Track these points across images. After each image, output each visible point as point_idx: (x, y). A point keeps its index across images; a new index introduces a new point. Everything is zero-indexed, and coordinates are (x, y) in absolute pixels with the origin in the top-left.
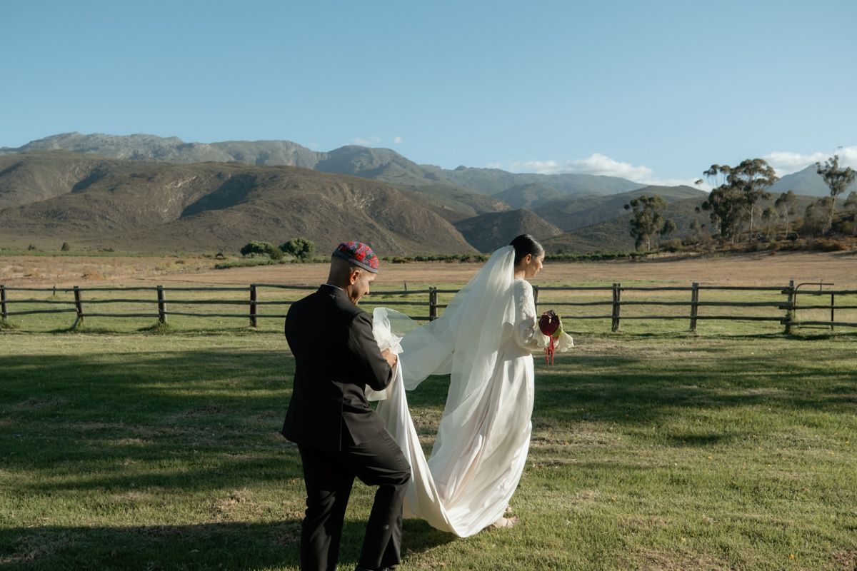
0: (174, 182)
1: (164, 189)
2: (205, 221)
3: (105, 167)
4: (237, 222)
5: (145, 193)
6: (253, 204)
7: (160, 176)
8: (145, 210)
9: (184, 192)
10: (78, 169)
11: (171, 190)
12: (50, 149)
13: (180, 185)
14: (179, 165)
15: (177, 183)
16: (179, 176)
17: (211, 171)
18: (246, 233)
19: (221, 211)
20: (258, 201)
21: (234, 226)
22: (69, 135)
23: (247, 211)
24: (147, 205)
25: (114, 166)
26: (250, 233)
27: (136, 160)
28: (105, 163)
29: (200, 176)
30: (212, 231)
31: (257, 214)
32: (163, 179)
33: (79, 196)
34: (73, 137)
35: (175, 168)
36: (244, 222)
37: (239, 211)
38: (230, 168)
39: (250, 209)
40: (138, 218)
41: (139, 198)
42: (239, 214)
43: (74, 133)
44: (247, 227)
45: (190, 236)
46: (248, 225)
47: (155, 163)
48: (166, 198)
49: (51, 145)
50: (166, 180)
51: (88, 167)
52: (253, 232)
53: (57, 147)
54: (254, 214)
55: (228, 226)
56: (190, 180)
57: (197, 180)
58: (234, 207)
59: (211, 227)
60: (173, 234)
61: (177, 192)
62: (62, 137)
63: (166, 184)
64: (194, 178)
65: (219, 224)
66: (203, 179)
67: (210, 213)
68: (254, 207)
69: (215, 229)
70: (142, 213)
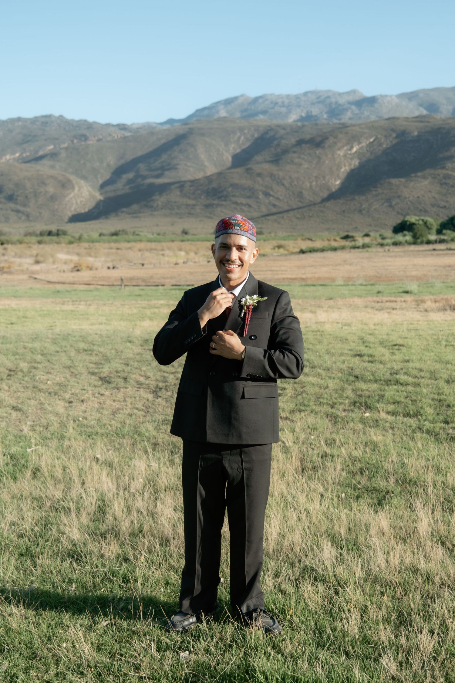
0: (349, 147)
1: (336, 156)
2: (383, 193)
3: (271, 134)
4: (423, 192)
5: (314, 162)
6: (443, 168)
7: (331, 140)
8: (314, 183)
9: (360, 159)
10: (242, 138)
11: (345, 156)
12: (216, 116)
13: (354, 150)
14: (354, 125)
15: (352, 148)
16: (354, 138)
17: (393, 130)
18: (433, 205)
19: (403, 180)
20: (449, 165)
21: (418, 197)
22: (236, 98)
23: (435, 178)
24: (316, 177)
25: (282, 132)
26: (439, 206)
27: (306, 123)
28: (272, 129)
29: (379, 136)
30: (391, 206)
31: (448, 181)
32: (335, 143)
33: (239, 170)
34: (240, 101)
35: (349, 128)
36: (430, 192)
37: (424, 177)
38: (417, 124)
39: (439, 175)
40: (306, 193)
41: (308, 168)
42: (426, 182)
43: (242, 96)
44: (434, 198)
45: (364, 212)
46: (437, 196)
47: (328, 124)
48: (339, 167)
49: (217, 112)
50: (339, 145)
51: (253, 136)
52: (443, 204)
53: (223, 113)
54: (444, 181)
55: (411, 198)
56: (368, 142)
57: (376, 142)
58: (419, 174)
59: (389, 200)
60: (344, 211)
61: (352, 159)
62: (228, 102)
63: (339, 149)
64: (372, 140)
65: (399, 197)
66: (382, 141)
67: (390, 183)
68: (444, 172)
69: (394, 203)
70: (311, 186)
